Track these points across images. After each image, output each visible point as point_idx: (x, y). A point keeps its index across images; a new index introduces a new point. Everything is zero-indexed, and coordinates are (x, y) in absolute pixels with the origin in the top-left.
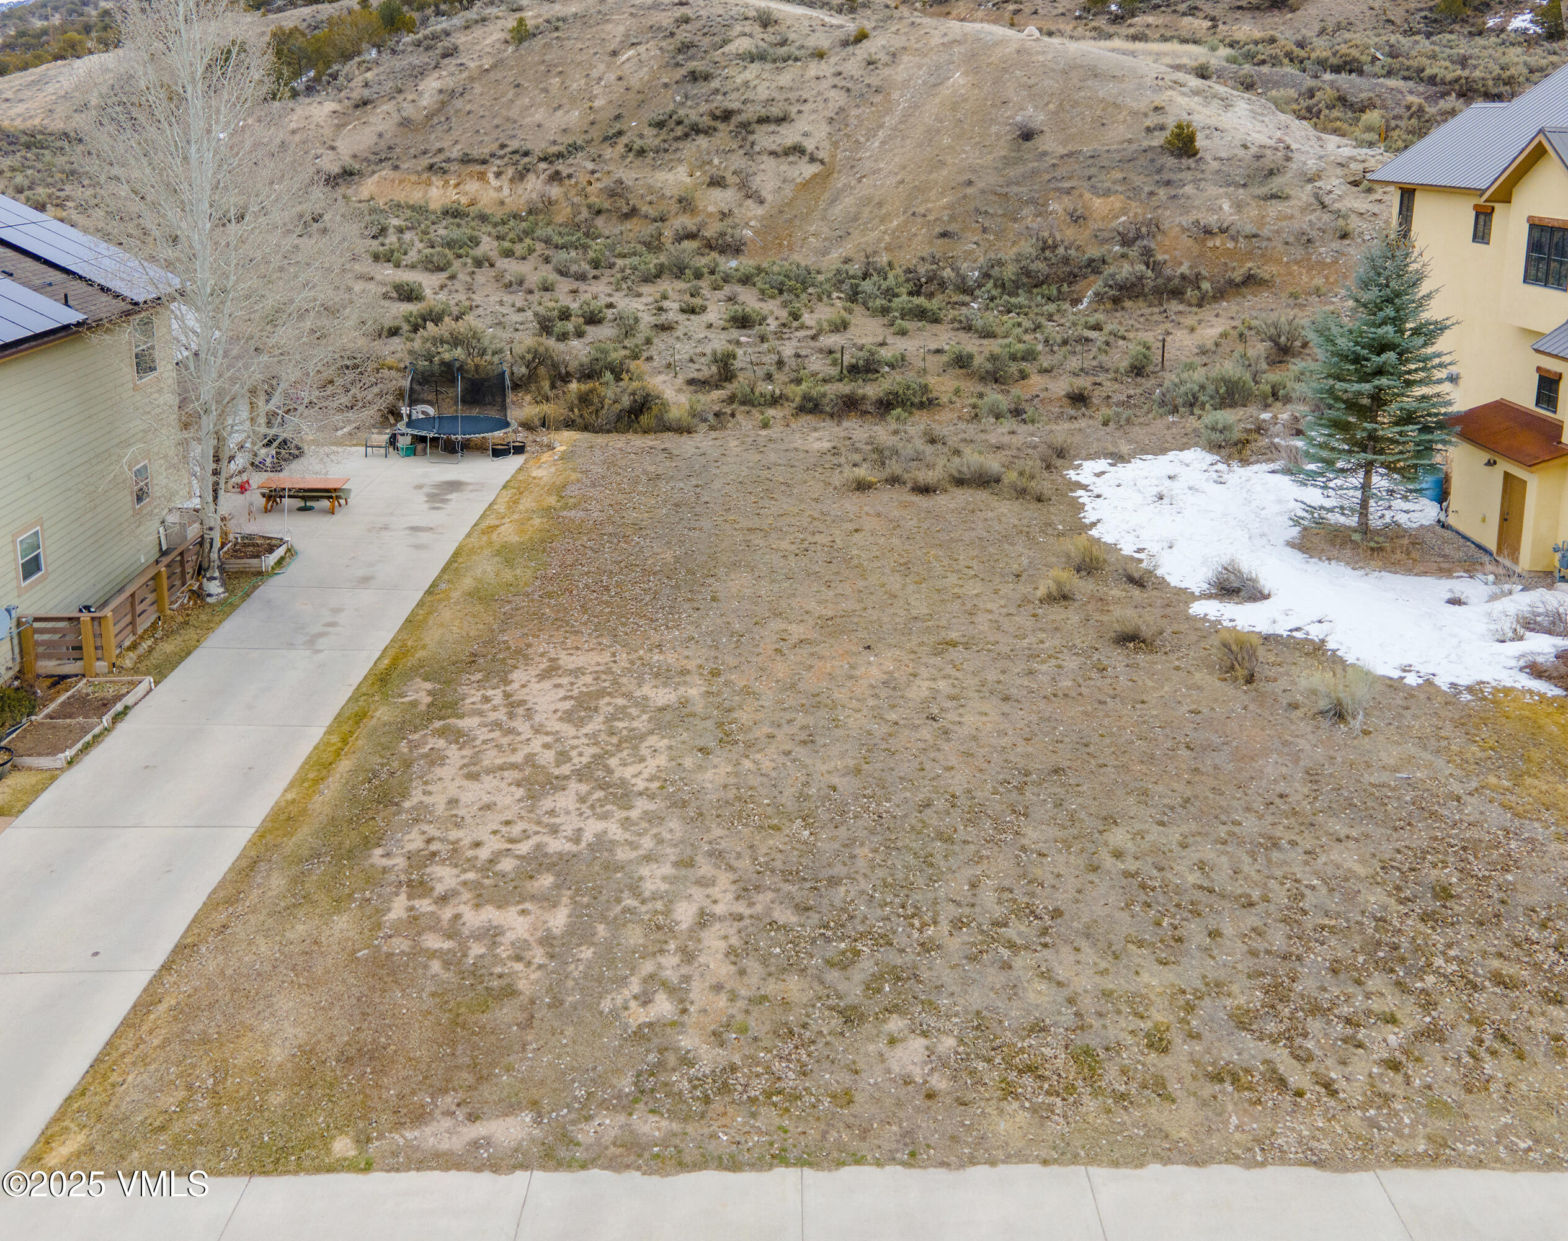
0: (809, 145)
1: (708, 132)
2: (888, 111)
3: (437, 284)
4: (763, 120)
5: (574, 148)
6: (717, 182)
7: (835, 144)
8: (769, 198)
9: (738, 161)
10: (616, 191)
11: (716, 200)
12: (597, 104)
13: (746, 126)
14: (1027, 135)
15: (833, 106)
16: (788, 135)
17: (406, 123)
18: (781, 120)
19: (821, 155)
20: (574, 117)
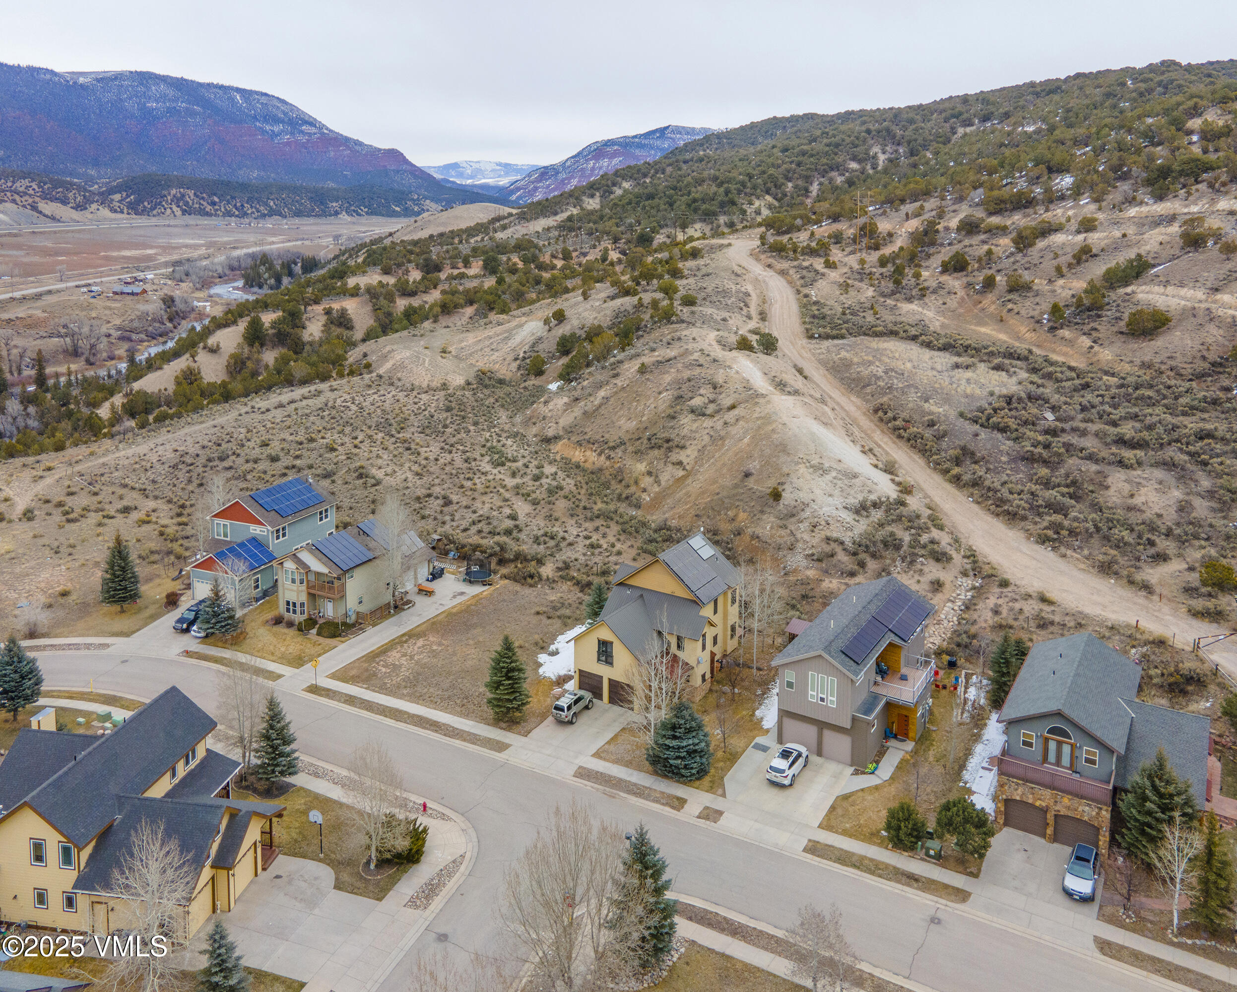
0: (685, 463)
1: (660, 447)
2: (720, 449)
3: (527, 511)
4: (677, 446)
5: (623, 443)
6: (650, 473)
7: (696, 462)
8: (663, 483)
9: (661, 465)
10: (620, 471)
11: (647, 481)
12: (644, 418)
13: (670, 449)
14: (747, 475)
15: (703, 443)
16: (682, 456)
17: (585, 413)
18: (683, 447)
19: (688, 467)
20: (633, 425)
